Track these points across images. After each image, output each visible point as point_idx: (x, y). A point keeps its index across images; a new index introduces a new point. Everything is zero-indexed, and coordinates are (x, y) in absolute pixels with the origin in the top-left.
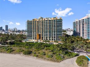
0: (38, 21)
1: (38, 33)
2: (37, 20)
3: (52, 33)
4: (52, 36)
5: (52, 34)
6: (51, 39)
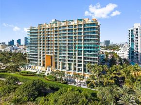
0: (48, 29)
1: (49, 53)
2: (47, 27)
3: (75, 54)
4: (75, 61)
5: (75, 58)
6: (72, 67)
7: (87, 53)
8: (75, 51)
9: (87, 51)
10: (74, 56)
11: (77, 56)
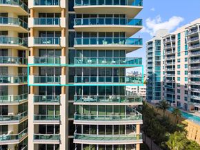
7: (87, 100)
8: (23, 91)
9: (87, 91)
10: (12, 125)
11: (32, 123)
